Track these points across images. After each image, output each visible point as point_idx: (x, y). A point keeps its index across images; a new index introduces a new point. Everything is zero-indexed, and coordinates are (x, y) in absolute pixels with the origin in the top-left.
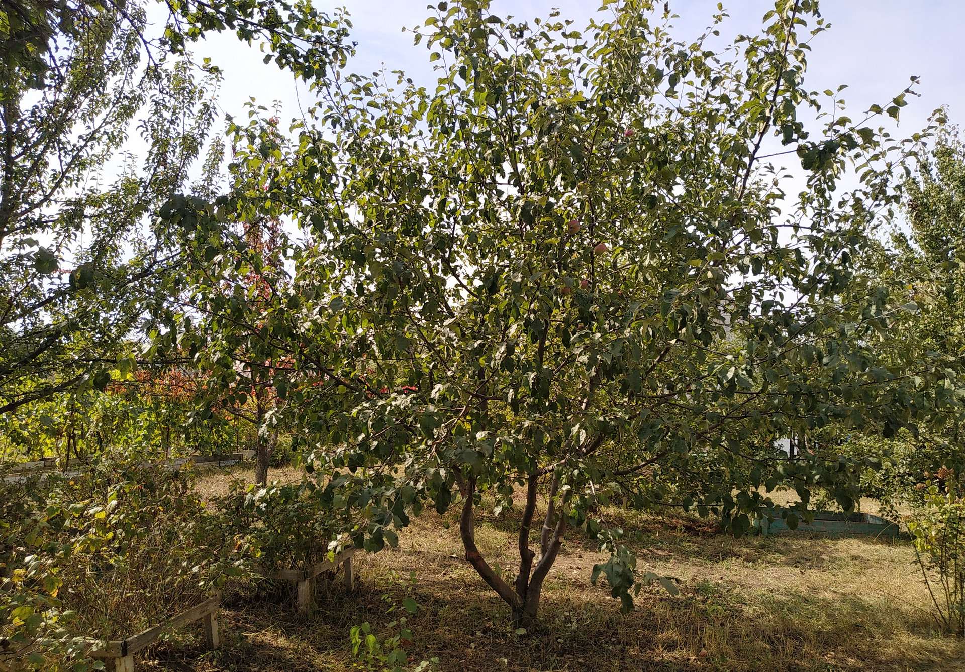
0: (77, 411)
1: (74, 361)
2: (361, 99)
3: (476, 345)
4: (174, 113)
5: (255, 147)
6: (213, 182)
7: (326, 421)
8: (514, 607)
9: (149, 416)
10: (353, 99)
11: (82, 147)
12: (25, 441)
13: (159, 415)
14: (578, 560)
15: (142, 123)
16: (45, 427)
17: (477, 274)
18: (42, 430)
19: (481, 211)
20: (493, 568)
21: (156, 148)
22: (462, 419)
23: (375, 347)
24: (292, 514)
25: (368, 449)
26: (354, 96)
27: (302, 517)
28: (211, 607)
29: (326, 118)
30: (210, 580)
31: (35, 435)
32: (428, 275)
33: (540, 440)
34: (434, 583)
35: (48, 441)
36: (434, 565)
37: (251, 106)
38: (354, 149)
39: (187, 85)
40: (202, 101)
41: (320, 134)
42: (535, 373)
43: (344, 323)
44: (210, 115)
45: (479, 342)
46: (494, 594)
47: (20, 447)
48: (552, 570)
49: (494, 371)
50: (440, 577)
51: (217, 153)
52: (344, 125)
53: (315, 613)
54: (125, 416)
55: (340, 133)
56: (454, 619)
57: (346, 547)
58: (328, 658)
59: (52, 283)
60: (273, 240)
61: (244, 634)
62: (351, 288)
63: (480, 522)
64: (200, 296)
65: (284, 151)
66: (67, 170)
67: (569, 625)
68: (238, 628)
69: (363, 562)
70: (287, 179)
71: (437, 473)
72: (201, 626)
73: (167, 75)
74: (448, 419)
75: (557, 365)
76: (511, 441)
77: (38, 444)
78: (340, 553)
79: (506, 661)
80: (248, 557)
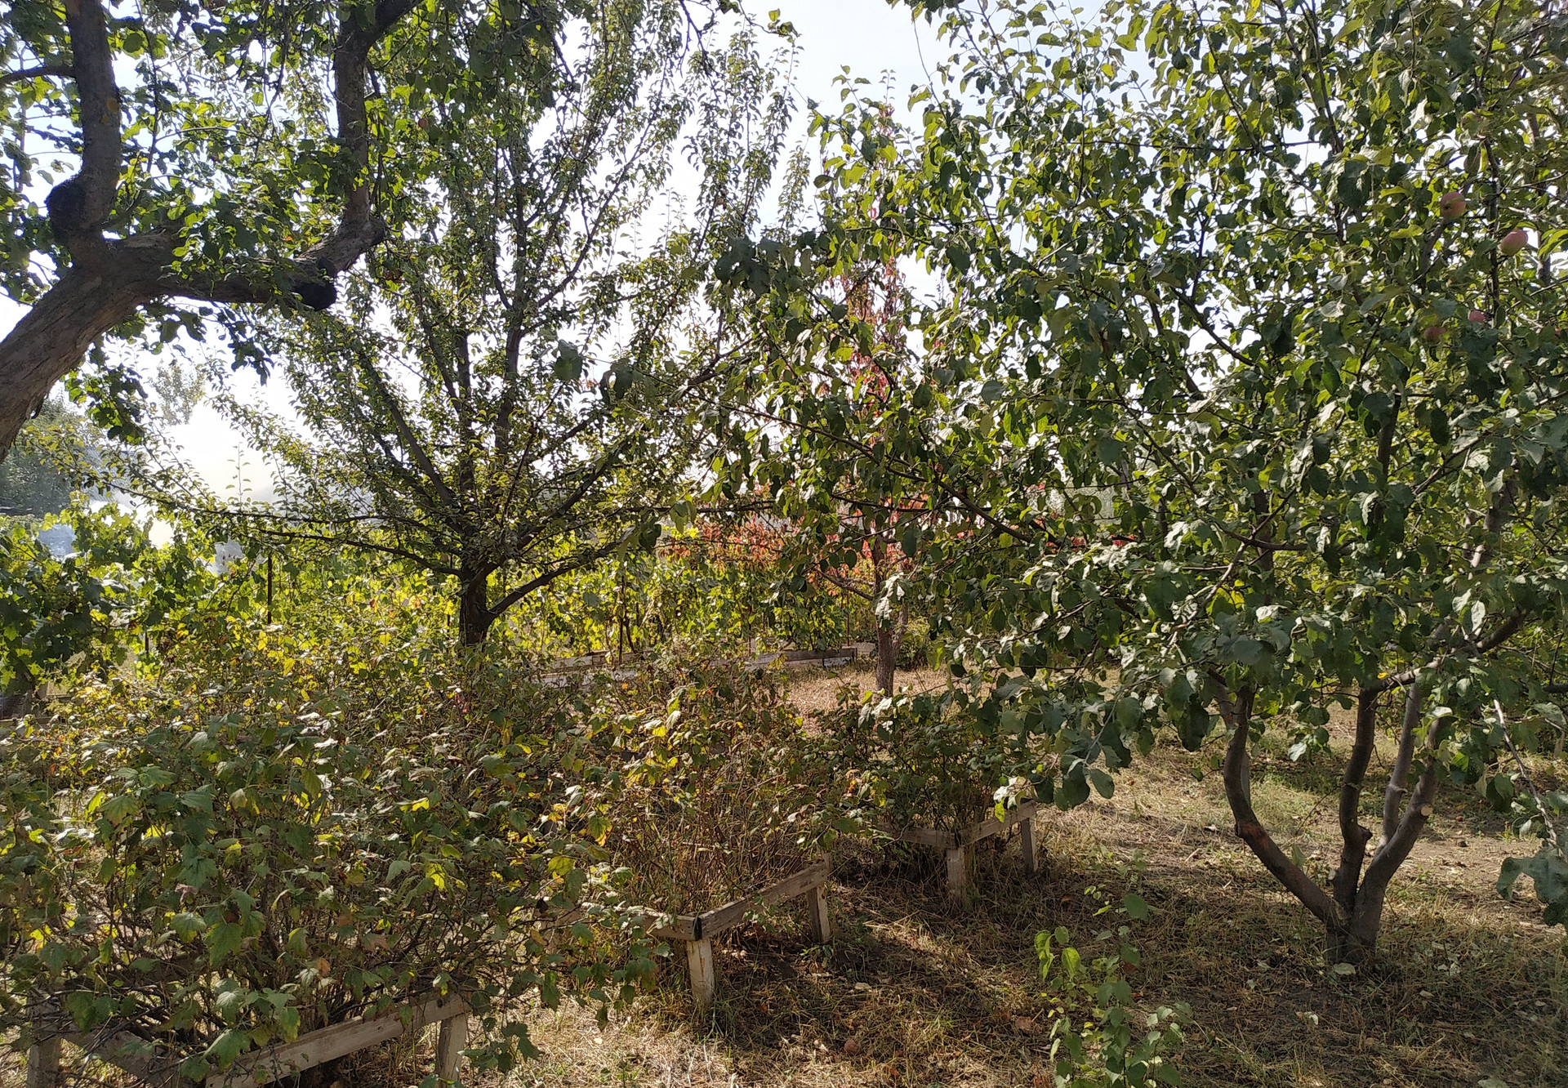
0: (629, 585)
1: (618, 511)
2: (1026, 34)
3: (1250, 448)
4: (734, 118)
5: (853, 147)
6: (796, 222)
7: (981, 593)
8: (1329, 925)
9: (723, 591)
10: (1012, 35)
11: (612, 194)
12: (566, 628)
13: (736, 590)
14: (1459, 852)
15: (689, 142)
16: (590, 609)
17: (1247, 320)
18: (586, 612)
19: (1254, 202)
20: (1287, 853)
21: (710, 179)
22: (1225, 586)
23: (1059, 466)
24: (932, 741)
25: (1053, 639)
26: (1012, 30)
27: (948, 747)
28: (817, 879)
29: (967, 79)
30: (813, 836)
31: (578, 620)
32: (1154, 333)
33: (1386, 623)
34: (1175, 871)
35: (594, 628)
36: (1176, 841)
37: (844, 80)
38: (1017, 125)
39: (750, 69)
40: (773, 90)
41: (957, 106)
42: (1374, 495)
43: (1007, 427)
44: (785, 111)
45: (1256, 442)
46: (1290, 899)
47: (561, 636)
48: (1405, 865)
49: (1289, 496)
50: (1187, 861)
51: (799, 172)
52: (997, 87)
53: (975, 902)
54: (691, 593)
55: (991, 101)
56: (1215, 935)
57: (1024, 801)
58: (999, 976)
59: (585, 401)
60: (889, 308)
61: (867, 923)
62: (1017, 366)
63: (1260, 772)
64: (780, 401)
65: (900, 148)
66: (595, 232)
67: (1443, 967)
68: (858, 914)
69: (1050, 826)
70: (906, 193)
71: (1181, 677)
72: (803, 906)
73: (719, 60)
74: (1198, 588)
75: (1419, 479)
76: (1327, 624)
77: (583, 633)
78: (1013, 807)
79: (1315, 1017)
80: (869, 806)
